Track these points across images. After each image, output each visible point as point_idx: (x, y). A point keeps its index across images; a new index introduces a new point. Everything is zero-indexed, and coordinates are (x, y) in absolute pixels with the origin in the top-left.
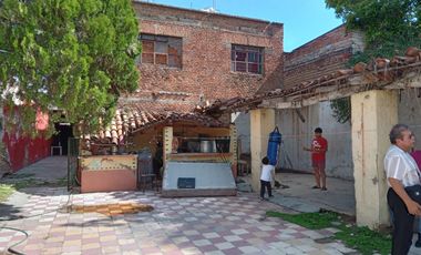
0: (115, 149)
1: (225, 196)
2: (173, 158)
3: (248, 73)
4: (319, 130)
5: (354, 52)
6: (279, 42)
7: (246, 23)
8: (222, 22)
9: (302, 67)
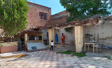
0: (11, 40)
1: (44, 50)
2: (28, 42)
3: (43, 19)
4: (63, 34)
5: (68, 16)
6: (50, 12)
7: (42, 7)
8: (37, 6)
9: (56, 19)
